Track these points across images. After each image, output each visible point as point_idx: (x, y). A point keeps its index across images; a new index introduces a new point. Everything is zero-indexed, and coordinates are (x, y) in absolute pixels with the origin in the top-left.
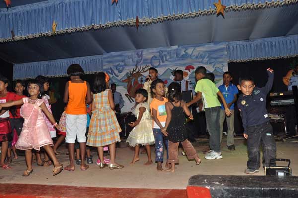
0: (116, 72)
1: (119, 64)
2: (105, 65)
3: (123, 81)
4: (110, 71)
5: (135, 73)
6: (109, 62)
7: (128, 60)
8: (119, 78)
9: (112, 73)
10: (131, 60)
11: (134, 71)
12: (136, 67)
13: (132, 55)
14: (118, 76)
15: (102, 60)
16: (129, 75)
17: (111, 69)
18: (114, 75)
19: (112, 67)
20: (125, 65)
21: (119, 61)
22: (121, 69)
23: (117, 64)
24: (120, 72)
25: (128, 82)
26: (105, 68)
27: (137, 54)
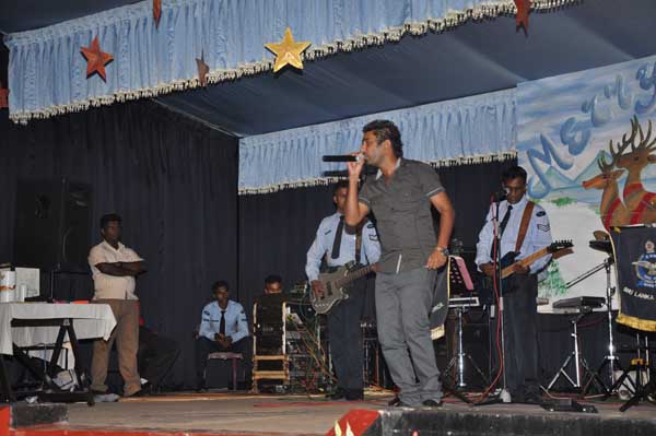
0: (562, 151)
1: (571, 121)
2: (522, 127)
3: (586, 185)
4: (540, 148)
5: (628, 150)
6: (540, 114)
7: (605, 102)
8: (571, 174)
9: (548, 153)
10: (614, 100)
11: (626, 144)
12: (635, 127)
13: (619, 84)
14: (566, 167)
15: (514, 110)
16: (609, 161)
17: (544, 141)
18: (554, 163)
19: (547, 132)
20: (596, 122)
21: (571, 108)
22: (578, 138)
23: (564, 119)
24: (576, 150)
25: (606, 188)
26: (523, 137)
27: (638, 76)
